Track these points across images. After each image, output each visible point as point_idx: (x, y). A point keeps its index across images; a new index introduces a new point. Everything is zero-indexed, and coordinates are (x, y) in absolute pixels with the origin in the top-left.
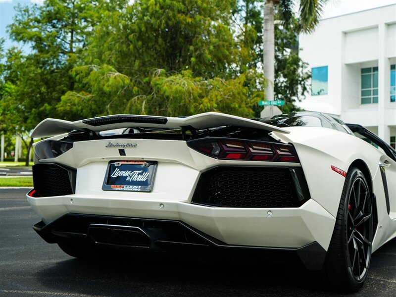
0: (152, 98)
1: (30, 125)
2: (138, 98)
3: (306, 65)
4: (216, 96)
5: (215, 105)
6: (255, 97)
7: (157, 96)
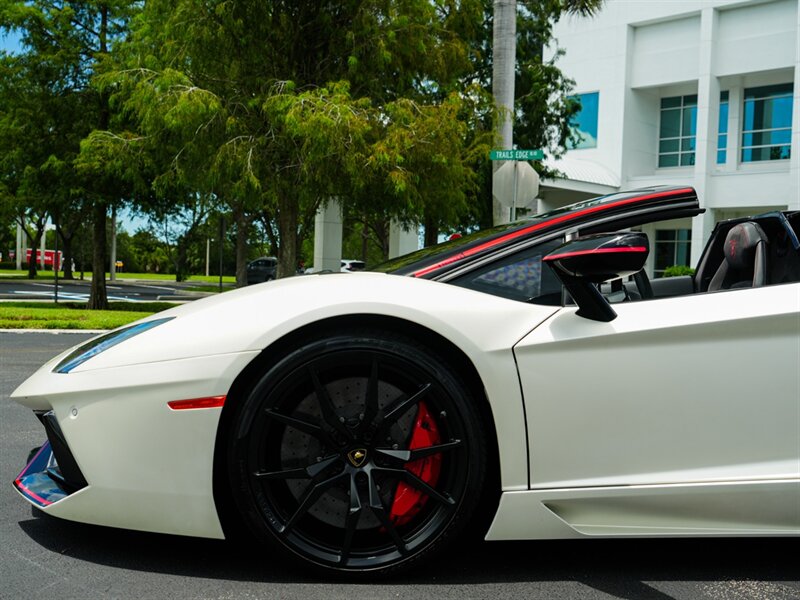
0: (268, 142)
1: (24, 198)
2: (238, 142)
3: (569, 84)
4: (402, 138)
5: (400, 158)
6: (478, 143)
7: (277, 139)
